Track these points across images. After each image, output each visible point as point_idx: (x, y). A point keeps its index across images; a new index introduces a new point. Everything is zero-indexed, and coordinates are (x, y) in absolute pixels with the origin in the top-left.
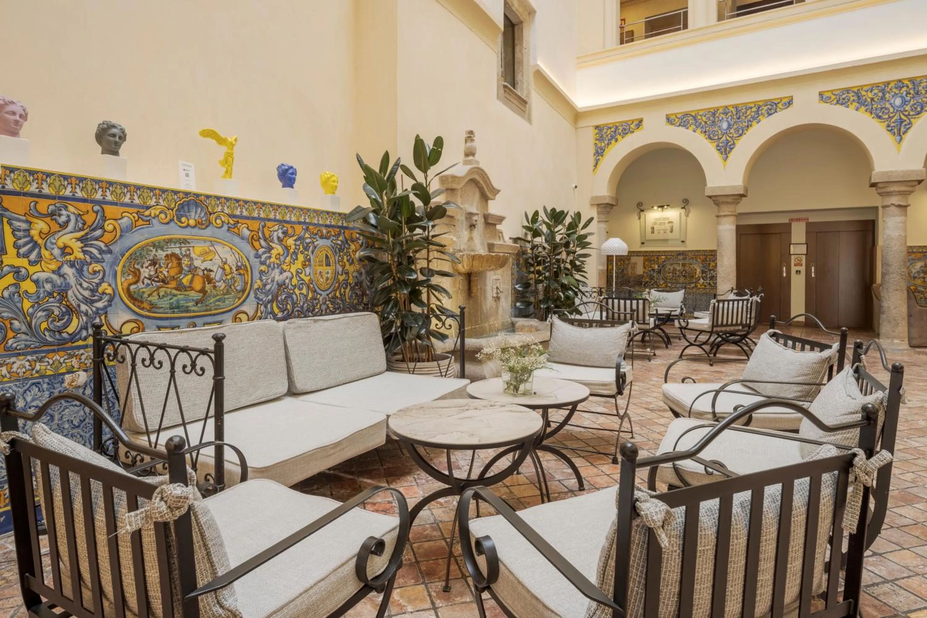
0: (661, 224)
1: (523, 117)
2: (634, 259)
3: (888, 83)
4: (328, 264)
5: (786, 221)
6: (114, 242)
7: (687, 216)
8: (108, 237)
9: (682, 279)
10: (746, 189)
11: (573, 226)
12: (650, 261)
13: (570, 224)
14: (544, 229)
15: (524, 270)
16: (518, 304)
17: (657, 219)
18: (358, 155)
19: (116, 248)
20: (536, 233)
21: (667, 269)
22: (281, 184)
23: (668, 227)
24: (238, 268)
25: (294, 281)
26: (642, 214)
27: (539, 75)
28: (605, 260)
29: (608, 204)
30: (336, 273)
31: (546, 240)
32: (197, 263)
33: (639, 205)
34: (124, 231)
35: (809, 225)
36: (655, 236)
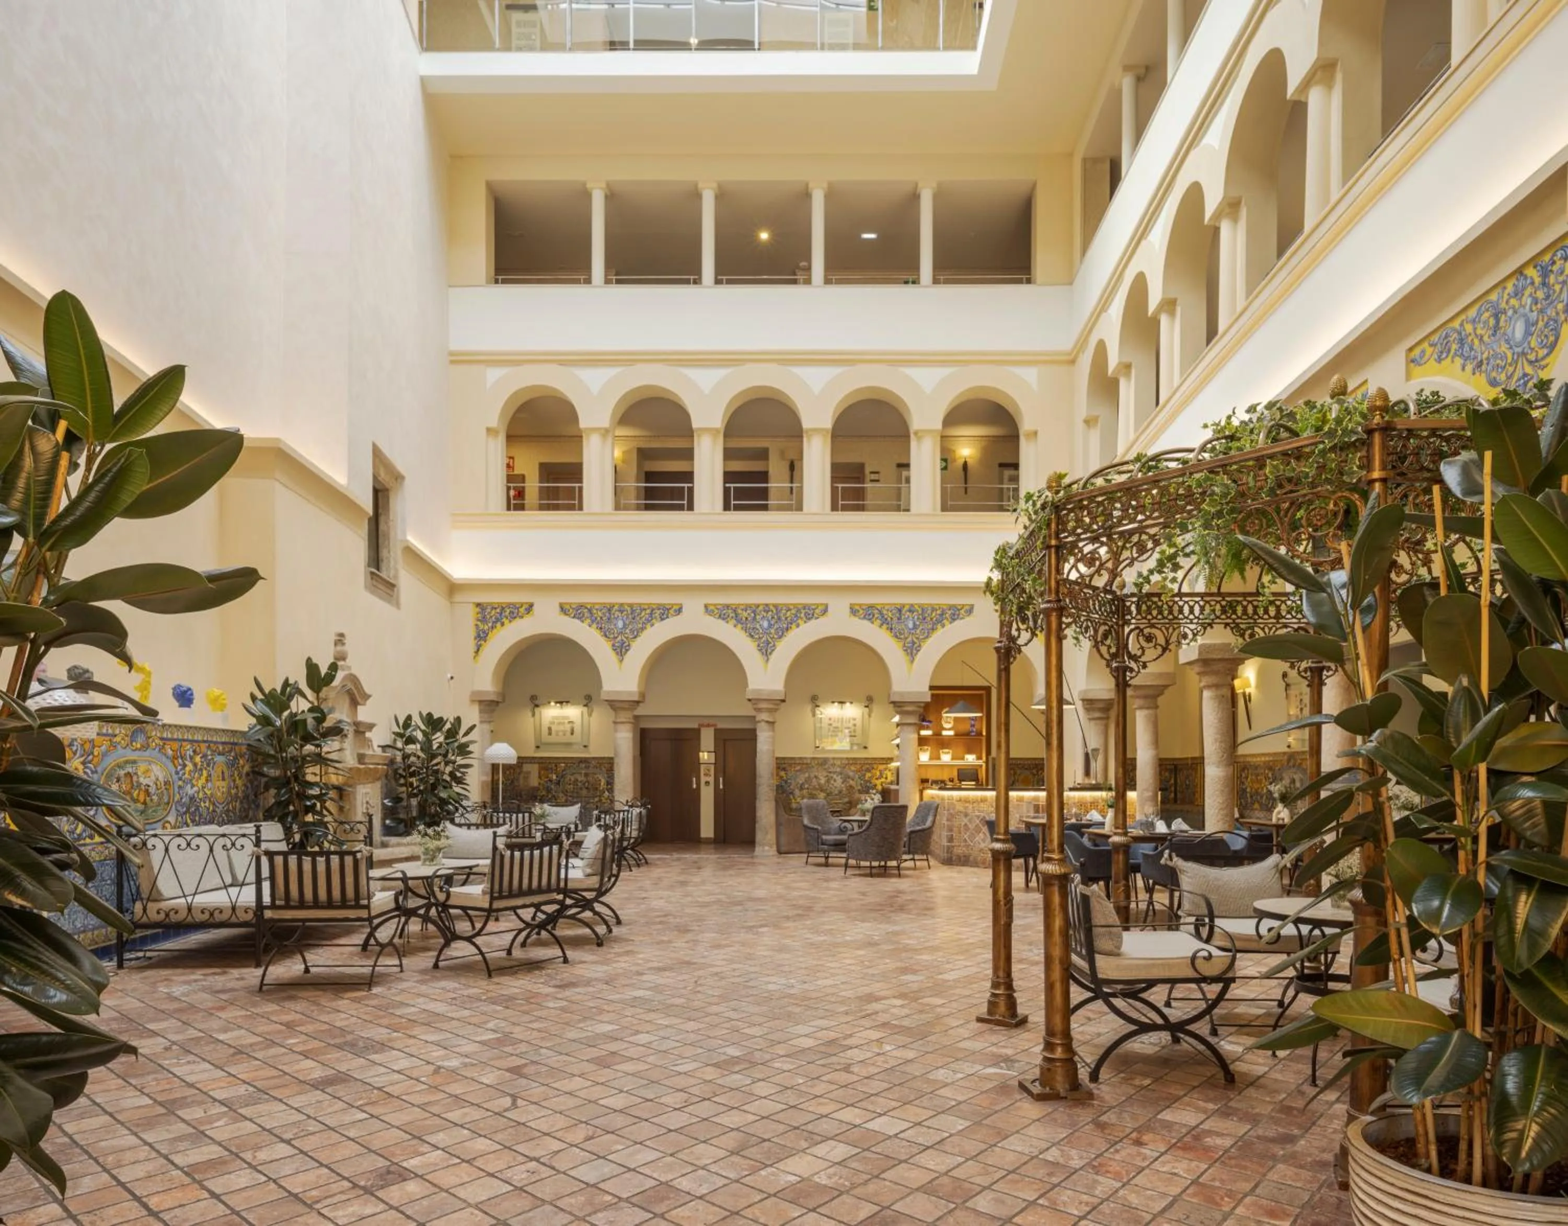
0: (559, 724)
1: (389, 602)
2: (526, 767)
3: (758, 606)
4: (223, 779)
5: (696, 726)
6: (99, 764)
7: (590, 715)
8: (96, 760)
9: (584, 792)
10: (643, 695)
11: (452, 734)
12: (546, 769)
13: (449, 730)
14: (419, 736)
15: (393, 782)
16: (388, 822)
17: (554, 718)
18: (255, 679)
19: (99, 769)
20: (410, 740)
21: (567, 780)
22: (177, 704)
23: (568, 727)
24: (166, 783)
25: (201, 795)
26: (537, 710)
27: (410, 552)
28: (489, 769)
29: (492, 701)
30: (229, 788)
31: (422, 749)
32: (141, 780)
33: (533, 698)
34: (105, 755)
35: (718, 732)
36: (553, 739)
